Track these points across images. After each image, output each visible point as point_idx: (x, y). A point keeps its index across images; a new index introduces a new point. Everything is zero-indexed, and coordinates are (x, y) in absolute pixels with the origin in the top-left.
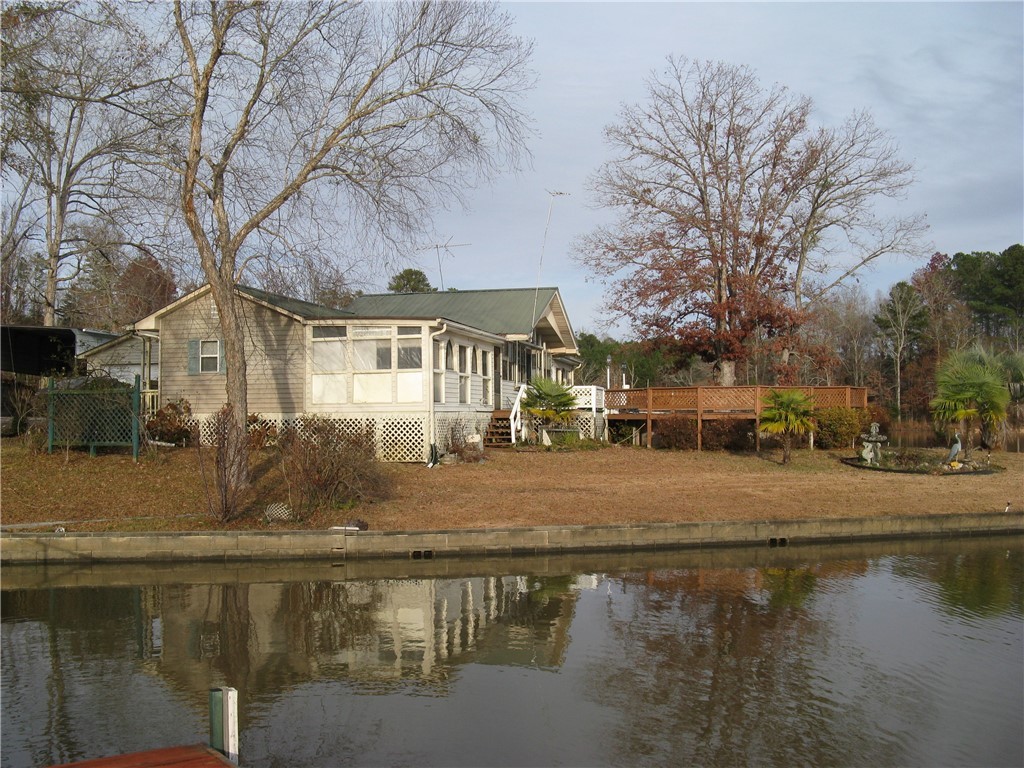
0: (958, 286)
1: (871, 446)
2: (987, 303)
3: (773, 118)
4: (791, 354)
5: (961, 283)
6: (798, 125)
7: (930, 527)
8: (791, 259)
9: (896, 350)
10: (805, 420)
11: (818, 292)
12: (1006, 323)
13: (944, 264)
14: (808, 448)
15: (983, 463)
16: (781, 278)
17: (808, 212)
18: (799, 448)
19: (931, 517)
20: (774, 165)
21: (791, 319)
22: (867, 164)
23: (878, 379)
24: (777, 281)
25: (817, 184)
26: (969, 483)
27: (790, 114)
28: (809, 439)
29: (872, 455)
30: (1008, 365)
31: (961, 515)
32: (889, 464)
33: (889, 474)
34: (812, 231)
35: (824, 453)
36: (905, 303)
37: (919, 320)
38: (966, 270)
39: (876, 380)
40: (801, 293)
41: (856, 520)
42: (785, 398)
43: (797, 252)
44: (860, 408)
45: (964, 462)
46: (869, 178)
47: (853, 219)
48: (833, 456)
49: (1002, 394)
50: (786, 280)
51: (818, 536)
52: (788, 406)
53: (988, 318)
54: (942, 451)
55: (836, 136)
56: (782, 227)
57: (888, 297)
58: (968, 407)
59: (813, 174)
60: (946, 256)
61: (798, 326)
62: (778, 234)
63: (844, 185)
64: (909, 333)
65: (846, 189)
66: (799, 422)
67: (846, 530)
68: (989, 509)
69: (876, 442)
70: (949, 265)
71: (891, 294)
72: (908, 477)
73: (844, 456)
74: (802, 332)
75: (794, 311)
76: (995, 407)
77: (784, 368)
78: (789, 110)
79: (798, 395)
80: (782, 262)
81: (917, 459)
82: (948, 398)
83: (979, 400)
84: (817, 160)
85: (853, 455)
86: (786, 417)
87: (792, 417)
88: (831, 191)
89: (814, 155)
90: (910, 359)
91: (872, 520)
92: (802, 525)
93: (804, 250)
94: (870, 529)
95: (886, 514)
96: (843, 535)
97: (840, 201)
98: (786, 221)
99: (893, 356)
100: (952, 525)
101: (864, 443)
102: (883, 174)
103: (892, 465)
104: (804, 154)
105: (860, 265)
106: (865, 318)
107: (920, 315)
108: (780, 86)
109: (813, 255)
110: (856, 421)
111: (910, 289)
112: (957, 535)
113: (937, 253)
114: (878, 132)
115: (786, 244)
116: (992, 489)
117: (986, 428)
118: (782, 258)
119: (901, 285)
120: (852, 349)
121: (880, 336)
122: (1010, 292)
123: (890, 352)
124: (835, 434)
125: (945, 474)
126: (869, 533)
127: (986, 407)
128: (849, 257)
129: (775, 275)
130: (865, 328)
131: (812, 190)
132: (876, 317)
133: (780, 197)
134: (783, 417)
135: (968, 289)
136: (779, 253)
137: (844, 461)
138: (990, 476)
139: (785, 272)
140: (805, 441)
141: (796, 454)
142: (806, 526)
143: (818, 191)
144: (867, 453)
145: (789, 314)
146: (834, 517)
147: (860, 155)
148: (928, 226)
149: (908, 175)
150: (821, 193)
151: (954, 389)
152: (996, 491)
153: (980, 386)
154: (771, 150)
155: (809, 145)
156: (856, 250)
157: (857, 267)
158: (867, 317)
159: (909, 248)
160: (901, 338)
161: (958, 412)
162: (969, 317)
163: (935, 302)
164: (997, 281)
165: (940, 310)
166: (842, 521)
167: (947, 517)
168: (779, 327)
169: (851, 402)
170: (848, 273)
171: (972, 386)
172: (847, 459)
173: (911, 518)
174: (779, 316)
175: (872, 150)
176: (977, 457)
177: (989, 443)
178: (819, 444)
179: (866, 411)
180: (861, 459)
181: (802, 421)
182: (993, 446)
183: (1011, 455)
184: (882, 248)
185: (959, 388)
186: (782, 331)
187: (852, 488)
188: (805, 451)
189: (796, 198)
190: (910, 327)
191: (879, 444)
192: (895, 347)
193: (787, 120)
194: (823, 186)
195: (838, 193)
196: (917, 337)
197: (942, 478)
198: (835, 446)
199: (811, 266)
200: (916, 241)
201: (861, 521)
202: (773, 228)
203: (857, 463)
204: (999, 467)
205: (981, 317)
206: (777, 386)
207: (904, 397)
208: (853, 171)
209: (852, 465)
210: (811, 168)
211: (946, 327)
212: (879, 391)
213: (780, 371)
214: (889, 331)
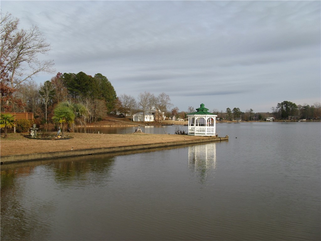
0: (64, 83)
1: (33, 131)
2: (73, 89)
3: (6, 23)
4: (9, 102)
5: (66, 82)
6: (14, 27)
7: (50, 156)
8: (10, 71)
9: (46, 102)
10: (12, 123)
11: (19, 82)
12: (78, 95)
13: (61, 76)
14: (14, 132)
15: (67, 136)
16: (7, 77)
17: (16, 56)
18: (10, 132)
19: (50, 153)
20: (6, 39)
21: (10, 90)
22: (36, 43)
23: (40, 110)
24: (5, 78)
25: (20, 47)
26: (62, 142)
27: (12, 23)
28: (14, 130)
29: (34, 134)
30: (75, 107)
31: (59, 152)
32: (39, 137)
33: (39, 140)
34: (17, 63)
35: (19, 134)
36: (49, 87)
37: (53, 93)
38: (67, 78)
39: (39, 111)
40: (13, 82)
41: (26, 155)
42: (5, 116)
43: (13, 69)
44: (31, 120)
45: (61, 136)
46: (36, 47)
47: (31, 59)
48: (22, 135)
49: (72, 115)
50: (9, 78)
51: (14, 160)
52: (6, 119)
53: (73, 93)
54: (55, 133)
55: (27, 33)
56: (8, 60)
57: (44, 85)
58: (63, 119)
59: (19, 44)
60: (61, 73)
61: (12, 93)
62: (6, 62)
63: (28, 49)
64: (50, 96)
65: (29, 50)
66: (10, 124)
67: (23, 158)
68: (67, 149)
69: (35, 130)
70: (62, 77)
71: (44, 84)
72: (45, 141)
73: (25, 135)
74: (13, 95)
75: (11, 88)
76: (70, 119)
77: (7, 106)
78: (11, 22)
79: (10, 115)
80: (7, 71)
81: (48, 135)
82: (57, 116)
83: (66, 117)
84: (20, 40)
85: (28, 134)
86: (6, 122)
87: (7, 122)
88: (24, 50)
89: (19, 38)
90: (50, 104)
91: (31, 155)
92: (8, 158)
93: (15, 68)
94: (30, 157)
95: (36, 152)
96: (22, 160)
97: (27, 53)
98: (9, 58)
99: (45, 104)
100: (56, 155)
101: (31, 131)
102: (41, 46)
103: (40, 137)
104: (16, 37)
105: (33, 74)
106: (36, 91)
107: (53, 91)
108: (9, 14)
109: (17, 70)
110: (29, 124)
111: (50, 83)
112: (57, 158)
113: (59, 73)
114: (40, 33)
115: (9, 66)
116: (68, 144)
117: (69, 126)
118: (7, 70)
119: (48, 82)
120: (32, 101)
121: (41, 97)
122: (79, 85)
123: (44, 102)
124: (23, 128)
125: (56, 139)
126: (30, 159)
127: (68, 119)
128: (29, 72)
129: (5, 76)
130: (36, 94)
131: (18, 49)
132: (40, 91)
133: (7, 50)
134: (4, 122)
135: (68, 84)
136: (6, 68)
137: (25, 136)
138: (69, 140)
139: (8, 75)
140: (13, 130)
141: (9, 134)
142: (10, 158)
143: (20, 50)
144: (32, 134)
145: (9, 89)
146: (19, 154)
147: (34, 39)
148: (54, 64)
149: (49, 48)
150: (21, 50)
151: (59, 114)
152: (69, 144)
153: (66, 113)
154: (4, 34)
155: (18, 34)
156: (32, 70)
157: (32, 75)
158: (37, 91)
159: (48, 70)
160: (47, 98)
161: (60, 121)
162: (68, 92)
163: (58, 87)
164: (76, 82)
165: (59, 90)
166: (22, 155)
167: (54, 152)
168: (5, 93)
169: (28, 118)
170: (29, 77)
171: (64, 113)
172: (26, 136)
173: (44, 153)
174: (5, 89)
175: (38, 38)
176: (66, 134)
177: (70, 130)
178: (18, 131)
179: (33, 120)
180: (30, 136)
181: (11, 124)
182: (71, 131)
183: (76, 134)
184: (40, 70)
185: (60, 114)
186: (7, 94)
187: (26, 145)
188: (13, 133)
189: (12, 51)
190: (50, 95)
191: (36, 131)
192: (45, 101)
193: (11, 25)
194: (22, 48)
195: (26, 51)
196: (52, 98)
197: (55, 141)
198: (22, 132)
199: (17, 74)
200: (50, 68)
201: (28, 155)
202: (5, 60)
203: (29, 137)
204: (71, 137)
205: (71, 93)
206: (5, 112)
207: (48, 116)
208: (31, 44)
209: (27, 138)
210: (18, 42)
211: (61, 95)
212: (40, 114)
213: (5, 108)
214: (44, 96)
